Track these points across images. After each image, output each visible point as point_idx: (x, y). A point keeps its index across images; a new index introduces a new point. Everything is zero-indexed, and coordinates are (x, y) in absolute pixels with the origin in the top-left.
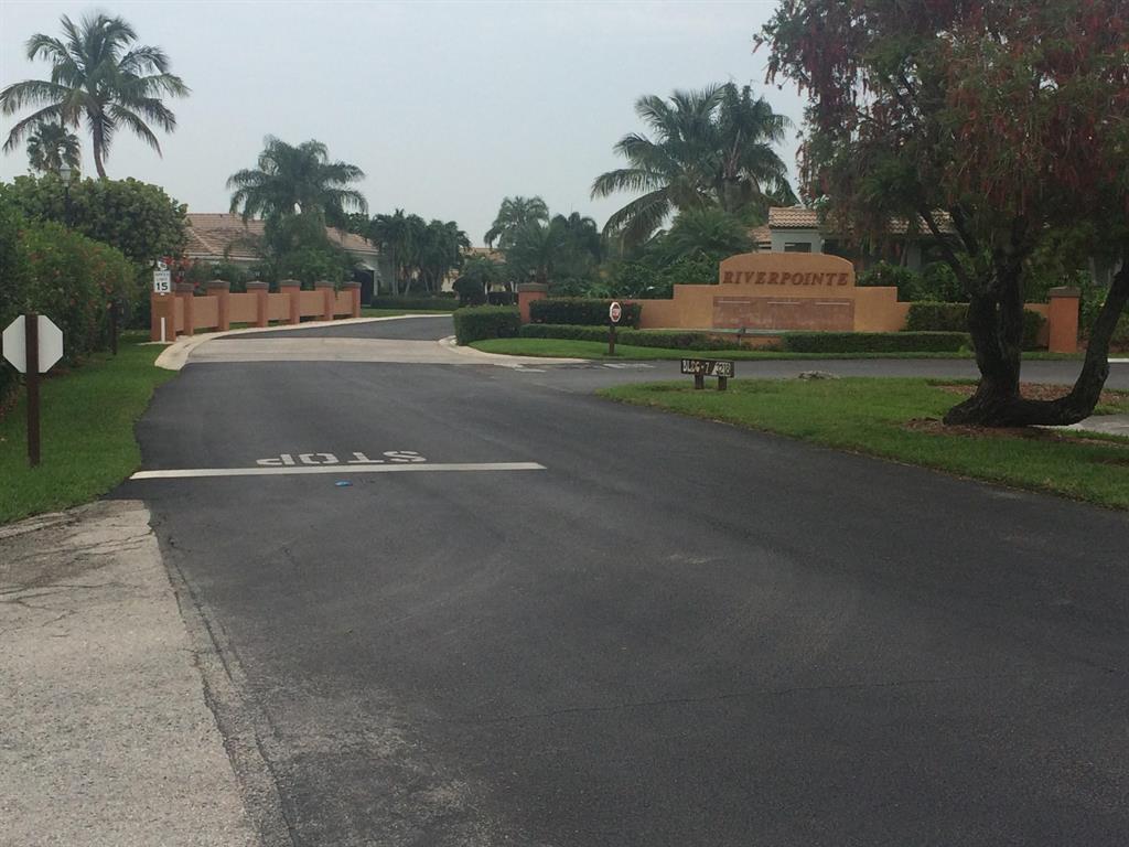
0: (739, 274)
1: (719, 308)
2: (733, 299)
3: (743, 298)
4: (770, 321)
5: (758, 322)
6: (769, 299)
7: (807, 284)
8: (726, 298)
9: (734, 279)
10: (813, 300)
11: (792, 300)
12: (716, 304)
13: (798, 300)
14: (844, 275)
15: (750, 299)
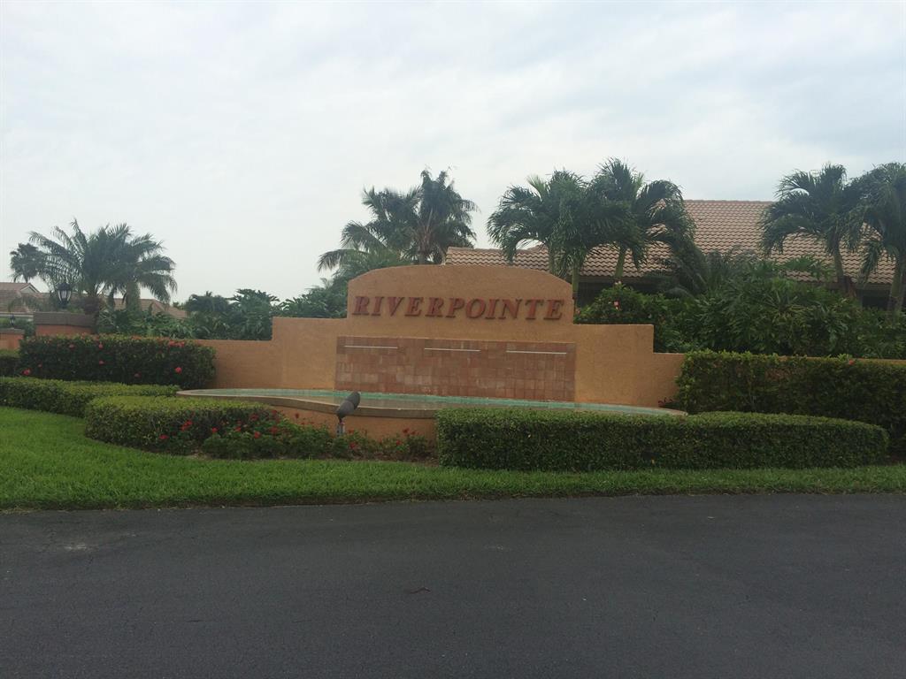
0: (380, 300)
1: (346, 357)
2: (369, 341)
3: (385, 341)
4: (429, 380)
5: (409, 381)
6: (428, 343)
7: (491, 318)
8: (358, 341)
9: (371, 309)
10: (503, 346)
11: (467, 345)
12: (341, 349)
13: (476, 345)
14: (556, 305)
15: (396, 341)
